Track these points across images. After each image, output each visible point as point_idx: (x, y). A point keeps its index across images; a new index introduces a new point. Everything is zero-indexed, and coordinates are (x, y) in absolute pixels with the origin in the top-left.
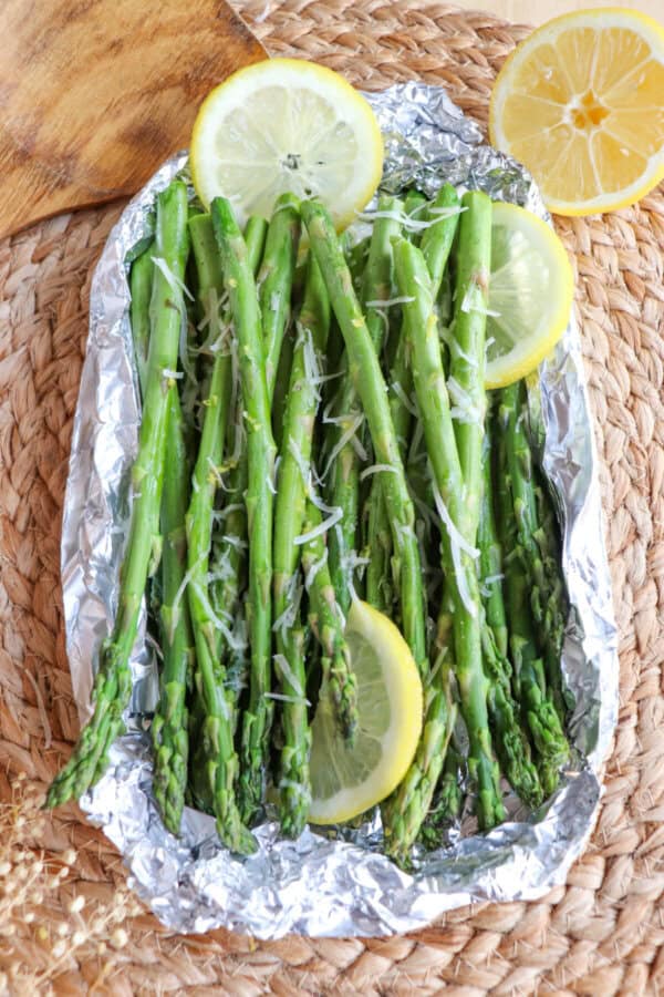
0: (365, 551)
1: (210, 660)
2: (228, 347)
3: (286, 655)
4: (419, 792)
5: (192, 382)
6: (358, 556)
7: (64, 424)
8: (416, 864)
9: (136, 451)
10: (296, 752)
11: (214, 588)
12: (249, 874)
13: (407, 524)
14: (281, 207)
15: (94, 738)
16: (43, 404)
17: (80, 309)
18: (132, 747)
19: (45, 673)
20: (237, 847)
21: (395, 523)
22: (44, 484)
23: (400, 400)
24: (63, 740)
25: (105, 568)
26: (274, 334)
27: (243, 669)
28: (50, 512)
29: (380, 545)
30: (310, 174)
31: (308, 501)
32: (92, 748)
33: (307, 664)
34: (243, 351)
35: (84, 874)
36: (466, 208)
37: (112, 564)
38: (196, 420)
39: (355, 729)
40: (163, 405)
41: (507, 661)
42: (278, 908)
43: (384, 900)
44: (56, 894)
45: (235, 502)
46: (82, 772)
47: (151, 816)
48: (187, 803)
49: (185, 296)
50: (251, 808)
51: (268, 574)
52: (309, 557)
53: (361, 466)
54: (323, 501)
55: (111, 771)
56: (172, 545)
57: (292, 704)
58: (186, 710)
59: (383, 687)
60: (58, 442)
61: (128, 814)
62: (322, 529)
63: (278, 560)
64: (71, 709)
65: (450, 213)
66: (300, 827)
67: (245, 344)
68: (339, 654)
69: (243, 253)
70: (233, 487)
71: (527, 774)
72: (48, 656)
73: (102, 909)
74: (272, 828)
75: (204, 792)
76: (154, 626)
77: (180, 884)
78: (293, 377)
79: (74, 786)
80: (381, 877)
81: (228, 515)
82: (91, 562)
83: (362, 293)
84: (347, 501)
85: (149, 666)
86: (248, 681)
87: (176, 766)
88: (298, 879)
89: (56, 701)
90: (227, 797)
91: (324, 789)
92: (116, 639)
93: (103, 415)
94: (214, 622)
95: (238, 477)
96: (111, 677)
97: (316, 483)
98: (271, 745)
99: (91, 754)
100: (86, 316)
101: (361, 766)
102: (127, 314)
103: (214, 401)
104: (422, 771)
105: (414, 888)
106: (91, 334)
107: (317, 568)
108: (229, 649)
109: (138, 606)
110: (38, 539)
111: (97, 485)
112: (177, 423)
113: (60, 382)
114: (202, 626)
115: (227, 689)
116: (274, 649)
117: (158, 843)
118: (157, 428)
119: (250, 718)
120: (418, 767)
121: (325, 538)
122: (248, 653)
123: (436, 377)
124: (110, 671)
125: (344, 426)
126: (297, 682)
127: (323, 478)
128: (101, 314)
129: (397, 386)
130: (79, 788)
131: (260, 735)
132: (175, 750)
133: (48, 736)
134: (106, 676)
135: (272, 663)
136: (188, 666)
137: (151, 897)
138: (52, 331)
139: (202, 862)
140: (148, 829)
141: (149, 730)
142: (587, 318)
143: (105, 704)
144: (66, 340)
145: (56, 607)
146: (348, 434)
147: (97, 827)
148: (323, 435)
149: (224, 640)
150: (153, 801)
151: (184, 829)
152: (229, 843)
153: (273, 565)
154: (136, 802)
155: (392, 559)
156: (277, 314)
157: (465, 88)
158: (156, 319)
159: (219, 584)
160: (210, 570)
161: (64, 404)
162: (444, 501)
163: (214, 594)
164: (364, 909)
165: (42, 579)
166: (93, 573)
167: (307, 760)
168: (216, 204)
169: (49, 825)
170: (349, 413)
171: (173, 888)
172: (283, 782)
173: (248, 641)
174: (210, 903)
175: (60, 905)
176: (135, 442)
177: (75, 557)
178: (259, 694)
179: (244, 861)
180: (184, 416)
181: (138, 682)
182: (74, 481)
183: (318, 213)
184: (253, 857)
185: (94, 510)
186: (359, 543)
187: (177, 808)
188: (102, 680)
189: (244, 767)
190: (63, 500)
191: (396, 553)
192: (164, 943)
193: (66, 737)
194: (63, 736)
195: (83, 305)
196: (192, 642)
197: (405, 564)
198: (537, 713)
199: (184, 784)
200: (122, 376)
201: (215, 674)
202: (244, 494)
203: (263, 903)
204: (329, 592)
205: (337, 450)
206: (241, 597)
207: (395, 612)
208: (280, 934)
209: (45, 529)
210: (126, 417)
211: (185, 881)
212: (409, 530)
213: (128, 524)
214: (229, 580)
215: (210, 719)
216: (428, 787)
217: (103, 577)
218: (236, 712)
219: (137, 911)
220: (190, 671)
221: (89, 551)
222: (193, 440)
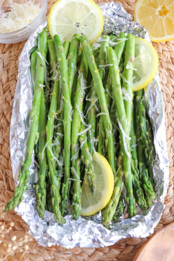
0: (97, 138)
1: (52, 168)
2: (58, 78)
3: (75, 168)
4: (112, 207)
5: (48, 88)
6: (96, 139)
7: (11, 100)
8: (111, 227)
9: (32, 108)
10: (77, 195)
11: (54, 148)
12: (64, 230)
13: (110, 130)
14: (74, 38)
15: (19, 191)
16: (5, 94)
17: (16, 67)
18: (30, 193)
19: (5, 171)
20: (60, 222)
21: (107, 130)
22: (5, 117)
23: (108, 94)
24: (10, 190)
25: (22, 142)
26: (72, 74)
27: (62, 171)
28: (7, 125)
29: (102, 136)
30: (82, 28)
31: (81, 123)
32: (18, 194)
33: (80, 170)
34: (63, 79)
35: (16, 228)
36: (128, 39)
37: (24, 140)
38: (49, 99)
39: (95, 190)
40: (40, 94)
41: (138, 169)
42: (72, 240)
43: (102, 237)
44: (8, 234)
45: (60, 123)
46: (15, 201)
47: (35, 213)
48: (46, 209)
49: (46, 63)
50: (64, 211)
51: (70, 144)
52: (81, 139)
53: (96, 113)
54: (86, 123)
55: (24, 200)
56: (42, 135)
57: (76, 181)
58: (46, 183)
59: (102, 177)
60: (9, 105)
61: (29, 213)
62: (85, 131)
63: (72, 140)
64: (13, 182)
65: (123, 40)
66: (78, 217)
67: (64, 77)
68: (90, 168)
69: (63, 51)
70: (60, 119)
71: (143, 201)
72: (6, 166)
73: (21, 239)
74: (70, 216)
75: (51, 206)
76: (36, 158)
77: (44, 233)
78: (77, 87)
79: (13, 205)
80: (101, 231)
81: (58, 127)
82: (18, 140)
83: (98, 63)
84: (93, 123)
85: (35, 170)
86: (63, 174)
87: (43, 199)
88: (77, 232)
89: (8, 179)
90: (57, 208)
91: (85, 205)
92: (25, 163)
93: (22, 97)
94: (54, 157)
95: (61, 116)
96: (24, 174)
97: (83, 118)
98: (70, 193)
99: (18, 196)
100: (17, 69)
101: (96, 199)
102: (30, 68)
103: (54, 94)
104: (114, 201)
105: (110, 234)
106: (19, 74)
107: (84, 142)
108: (58, 165)
109: (32, 152)
110: (4, 133)
111: (20, 117)
112: (44, 100)
113: (10, 88)
114: (50, 159)
115: (57, 177)
116: (71, 166)
117: (37, 221)
118: (38, 102)
119: (64, 185)
120: (112, 200)
121: (86, 133)
122: (64, 167)
123: (119, 88)
124: (23, 172)
125: (92, 101)
126: (78, 175)
127: (85, 116)
128: (22, 68)
129: (107, 90)
130: (14, 205)
131: (67, 190)
132: (42, 194)
133: (6, 189)
134: (22, 173)
135: (70, 170)
136: (46, 170)
137: (35, 236)
138: (8, 73)
139: (50, 226)
140: (35, 216)
141: (35, 188)
142: (161, 72)
143: (22, 181)
144: (12, 76)
145: (9, 152)
146: (93, 104)
147: (20, 216)
148: (86, 104)
149: (57, 163)
150: (36, 209)
151: (45, 216)
152: (58, 221)
153: (71, 141)
154: (31, 209)
155: (106, 140)
156: (73, 69)
157: (127, 5)
158: (38, 70)
159: (55, 147)
160: (53, 143)
161: (11, 94)
162: (121, 123)
163: (54, 150)
164: (96, 240)
165: (4, 144)
166: (19, 143)
167: (80, 197)
168: (55, 36)
169: (6, 214)
170: (93, 98)
171: (42, 234)
172: (73, 204)
173: (64, 163)
174: (52, 238)
175: (9, 237)
176: (31, 105)
177: (14, 138)
178: (67, 178)
179: (62, 226)
180: (46, 98)
181: (32, 174)
182: (14, 116)
183: (85, 39)
184: (64, 225)
185: (19, 125)
186: (96, 135)
187: (43, 211)
188: (21, 174)
189: (62, 199)
190: (11, 122)
191: (106, 138)
192: (39, 248)
193: (11, 190)
194: (10, 189)
195: (17, 66)
196: (48, 163)
197: (109, 141)
198: (146, 184)
199: (45, 204)
200: (28, 86)
201: (54, 173)
202: (63, 121)
203: (67, 238)
204: (87, 149)
205: (90, 108)
206: (61, 150)
207: (106, 155)
208: (72, 247)
209: (6, 130)
210: (29, 98)
211: (45, 232)
212: (110, 132)
213: (29, 129)
214: (58, 145)
215: (52, 186)
216: (115, 206)
217: (22, 144)
218: (60, 183)
219: (31, 240)
220: (47, 172)
221: (18, 137)
222: (48, 105)
